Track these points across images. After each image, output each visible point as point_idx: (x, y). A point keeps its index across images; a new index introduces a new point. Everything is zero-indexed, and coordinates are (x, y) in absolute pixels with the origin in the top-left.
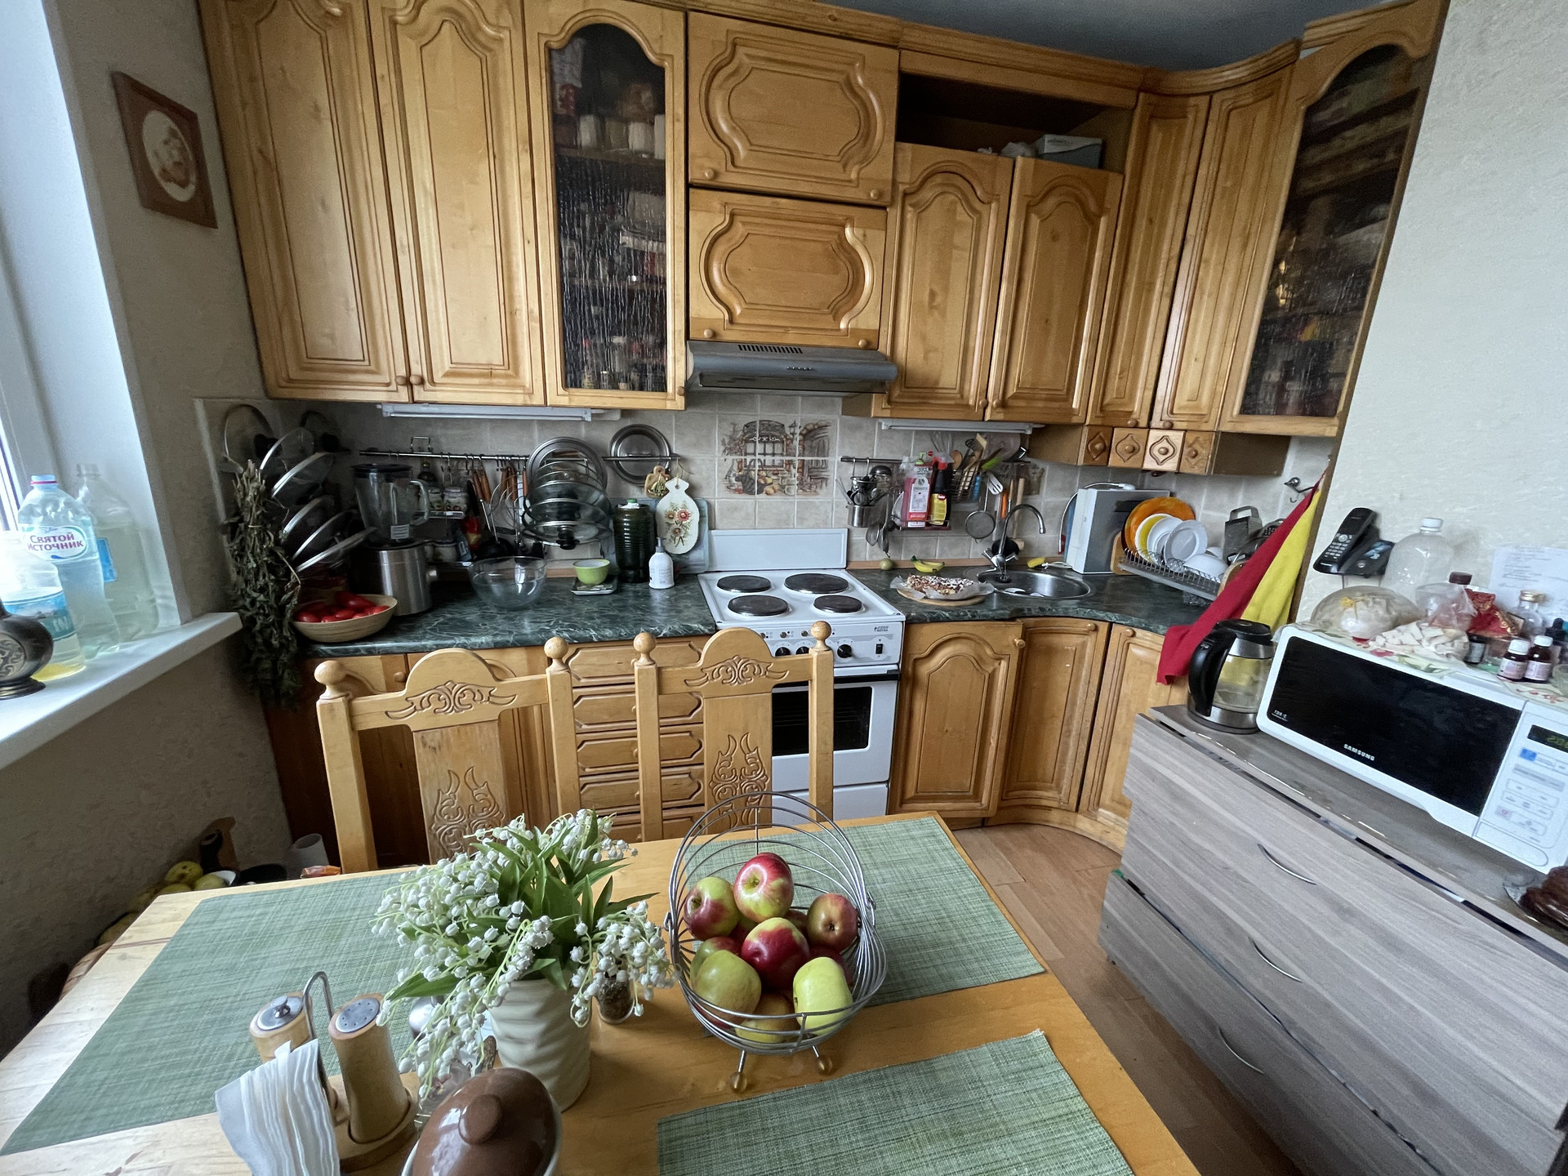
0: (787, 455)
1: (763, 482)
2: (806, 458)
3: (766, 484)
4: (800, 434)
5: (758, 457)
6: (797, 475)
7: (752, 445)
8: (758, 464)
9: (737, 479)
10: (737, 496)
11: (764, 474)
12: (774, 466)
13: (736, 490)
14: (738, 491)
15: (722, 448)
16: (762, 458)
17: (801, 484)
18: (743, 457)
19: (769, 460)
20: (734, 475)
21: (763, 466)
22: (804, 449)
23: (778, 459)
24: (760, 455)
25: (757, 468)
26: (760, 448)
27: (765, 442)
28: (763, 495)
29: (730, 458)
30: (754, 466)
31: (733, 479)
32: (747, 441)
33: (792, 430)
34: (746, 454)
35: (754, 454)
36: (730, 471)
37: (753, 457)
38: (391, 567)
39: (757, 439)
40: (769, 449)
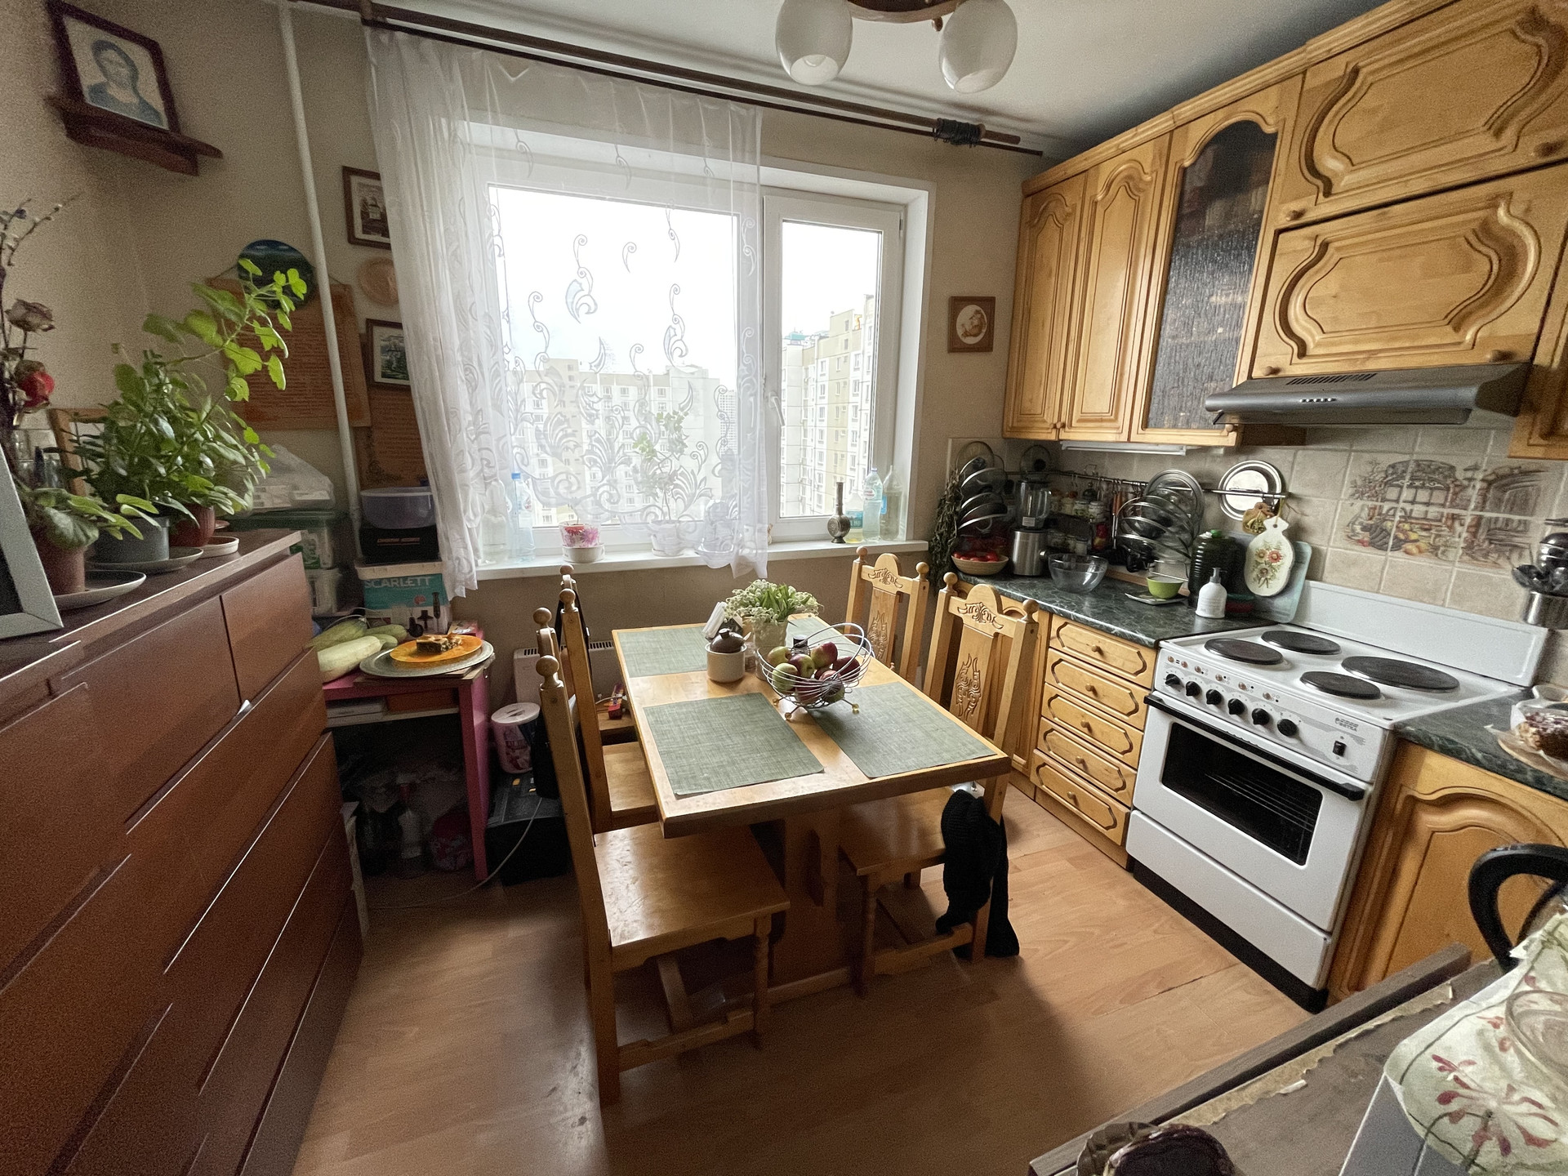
0: (1452, 507)
1: (1402, 536)
2: (1487, 515)
3: (1407, 541)
4: (1483, 480)
5: (1402, 505)
6: (1465, 535)
7: (1397, 490)
8: (1399, 514)
9: (1364, 529)
10: (1359, 548)
11: (1407, 526)
12: (1425, 519)
13: (1359, 541)
14: (1361, 542)
15: (1351, 491)
16: (1408, 507)
17: (1469, 548)
18: (1379, 504)
19: (1418, 511)
20: (1361, 524)
21: (1407, 517)
22: (1484, 502)
23: (1433, 512)
24: (1406, 501)
25: (1397, 519)
26: (1407, 494)
27: (1417, 488)
28: (1399, 554)
29: (1359, 503)
30: (1394, 515)
31: (1358, 528)
32: (1388, 484)
33: (1469, 474)
34: (1384, 500)
35: (1397, 501)
36: (1357, 517)
37: (1394, 505)
38: (1020, 542)
39: (1406, 482)
40: (1423, 496)
